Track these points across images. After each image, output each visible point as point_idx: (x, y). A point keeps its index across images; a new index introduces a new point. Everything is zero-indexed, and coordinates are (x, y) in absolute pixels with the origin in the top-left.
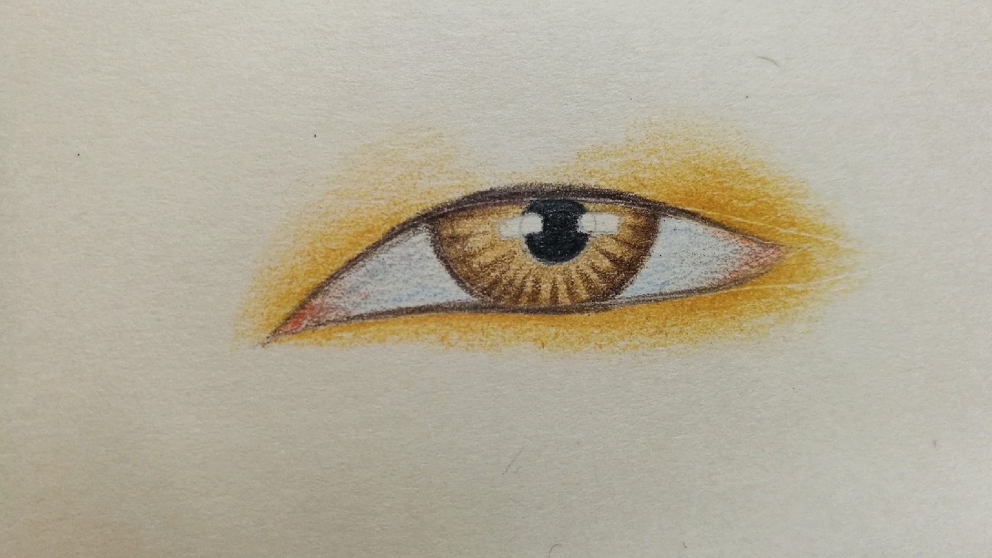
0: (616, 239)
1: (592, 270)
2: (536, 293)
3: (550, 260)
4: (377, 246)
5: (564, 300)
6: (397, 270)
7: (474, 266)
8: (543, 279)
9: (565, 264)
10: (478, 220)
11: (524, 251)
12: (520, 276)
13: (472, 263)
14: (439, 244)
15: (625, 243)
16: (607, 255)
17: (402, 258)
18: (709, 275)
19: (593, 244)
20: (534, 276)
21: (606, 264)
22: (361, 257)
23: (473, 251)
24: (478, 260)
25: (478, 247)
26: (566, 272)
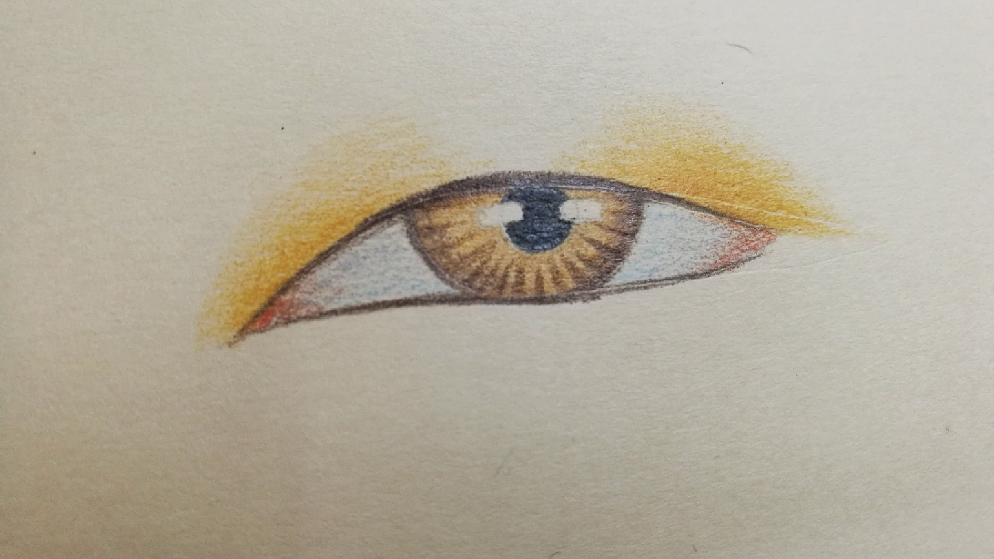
0: (600, 225)
1: (577, 259)
2: (520, 283)
3: (533, 249)
4: (349, 238)
5: (550, 289)
6: (371, 262)
7: (454, 256)
8: (527, 269)
9: (548, 253)
10: (454, 210)
11: (506, 240)
12: (503, 266)
13: (451, 254)
14: (416, 235)
15: (610, 229)
16: (592, 242)
17: (377, 250)
18: (699, 260)
19: (576, 232)
20: (517, 266)
21: (591, 251)
22: (333, 250)
23: (451, 241)
24: (456, 250)
25: (457, 238)
26: (550, 261)
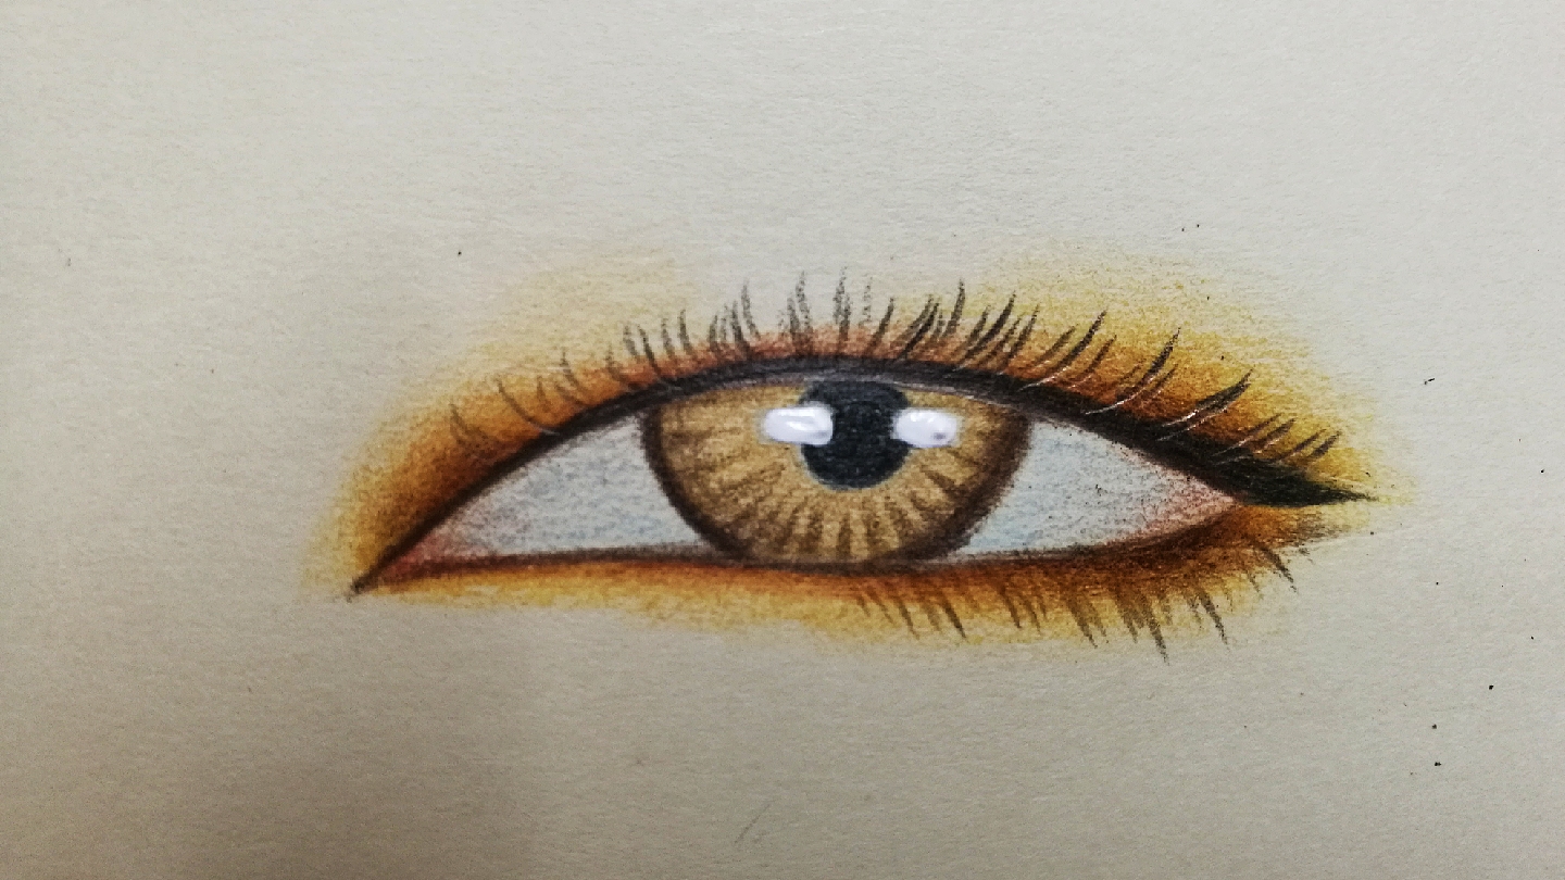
0: (956, 453)
1: (910, 505)
2: (813, 537)
3: (843, 483)
5: (860, 551)
6: (580, 484)
7: (713, 485)
8: (827, 515)
9: (866, 491)
10: (723, 409)
11: (799, 466)
12: (788, 508)
13: (709, 480)
14: (656, 449)
15: (970, 461)
16: (938, 480)
17: (591, 465)
18: (1112, 526)
19: (915, 461)
20: (812, 508)
21: (937, 495)
22: (521, 461)
23: (711, 460)
24: (718, 475)
25: (721, 454)
26: (866, 505)
